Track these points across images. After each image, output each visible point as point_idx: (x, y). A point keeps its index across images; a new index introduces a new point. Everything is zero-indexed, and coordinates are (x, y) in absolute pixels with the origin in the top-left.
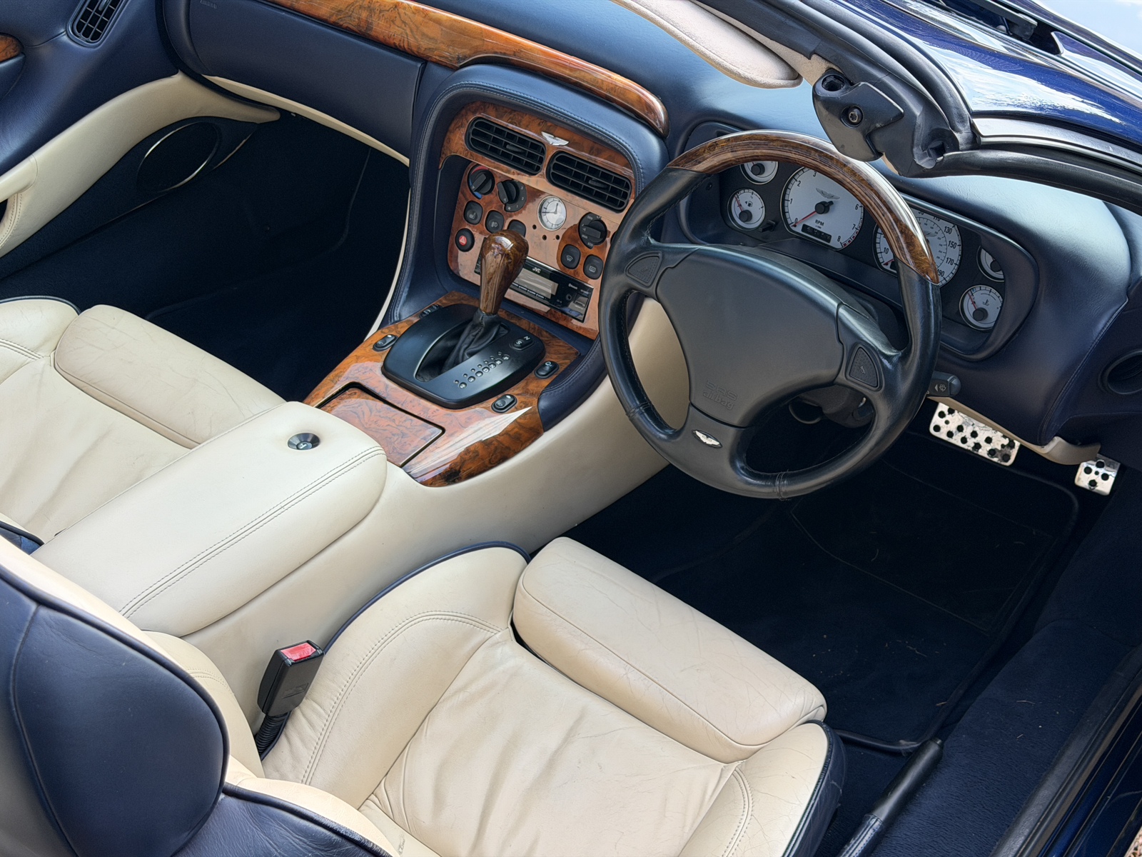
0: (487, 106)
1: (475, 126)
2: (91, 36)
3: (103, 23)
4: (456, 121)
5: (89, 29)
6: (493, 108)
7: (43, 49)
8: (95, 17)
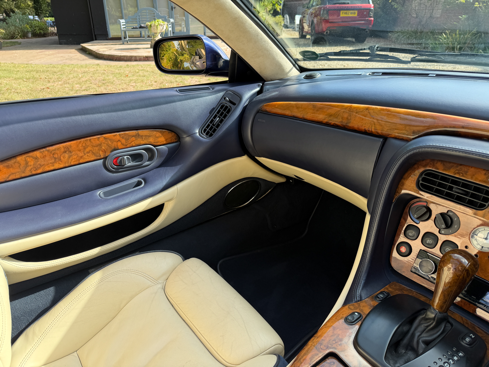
1: (425, 175)
2: (209, 134)
3: (215, 130)
4: (410, 172)
5: (208, 132)
6: (441, 163)
7: (188, 139)
8: (212, 127)
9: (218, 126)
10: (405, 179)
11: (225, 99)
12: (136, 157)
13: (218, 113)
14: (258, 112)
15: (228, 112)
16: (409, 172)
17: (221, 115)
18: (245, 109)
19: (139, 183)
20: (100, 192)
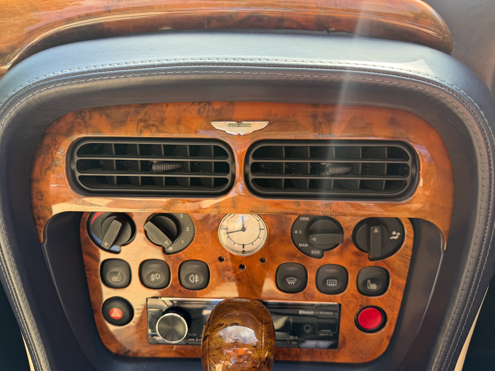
0: (88, 115)
1: (79, 154)
4: (41, 160)
6: (101, 115)
10: (38, 181)
16: (39, 161)
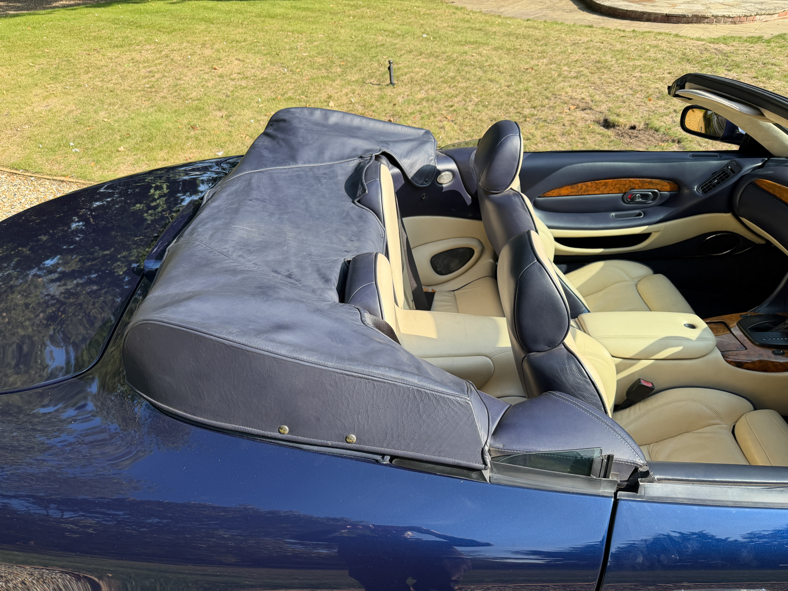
2: (704, 191)
3: (711, 189)
5: (705, 189)
7: (686, 191)
8: (709, 186)
9: (714, 186)
11: (728, 166)
12: (644, 196)
13: (718, 176)
14: (751, 183)
15: (727, 178)
17: (720, 178)
18: (742, 177)
19: (640, 215)
20: (613, 214)
